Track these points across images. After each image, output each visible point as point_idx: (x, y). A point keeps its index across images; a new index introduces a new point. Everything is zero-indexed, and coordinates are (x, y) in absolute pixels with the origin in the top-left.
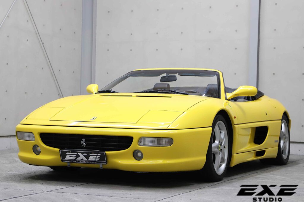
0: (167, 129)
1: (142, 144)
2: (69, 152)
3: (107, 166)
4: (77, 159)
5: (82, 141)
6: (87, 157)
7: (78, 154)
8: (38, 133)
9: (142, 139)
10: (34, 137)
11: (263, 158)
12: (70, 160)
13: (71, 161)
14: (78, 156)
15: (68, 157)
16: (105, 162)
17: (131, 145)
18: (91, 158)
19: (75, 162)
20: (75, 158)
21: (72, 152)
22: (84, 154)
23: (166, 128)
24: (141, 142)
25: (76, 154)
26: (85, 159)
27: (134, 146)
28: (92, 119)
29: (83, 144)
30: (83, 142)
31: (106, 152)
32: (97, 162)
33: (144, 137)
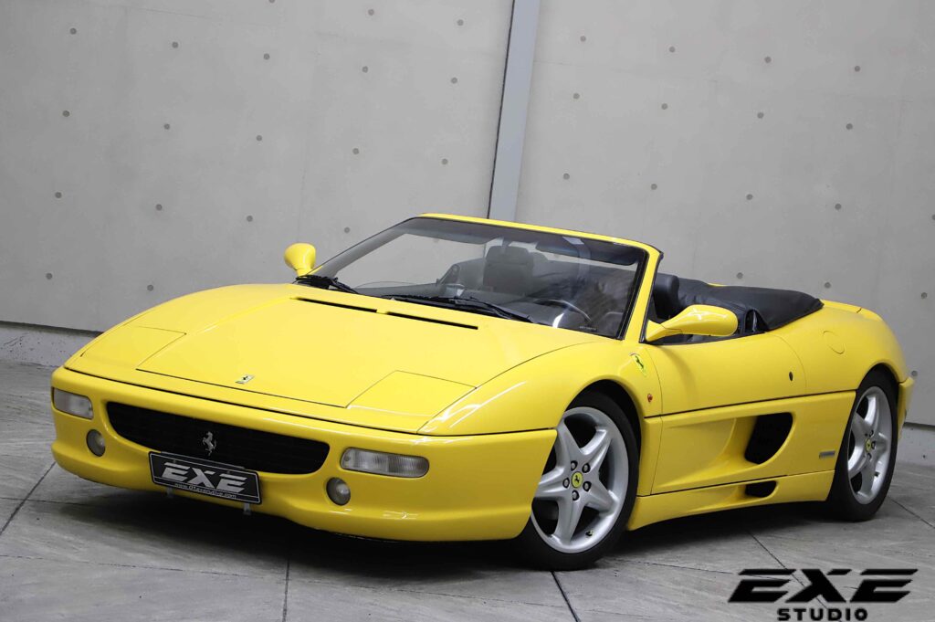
0: (417, 434)
1: (350, 464)
2: (171, 461)
3: (263, 508)
4: (191, 482)
5: (207, 437)
6: (215, 480)
7: (194, 469)
8: (103, 401)
9: (353, 451)
10: (91, 409)
11: (764, 503)
12: (173, 483)
13: (176, 486)
14: (191, 475)
15: (168, 473)
16: (257, 500)
17: (322, 464)
18: (223, 485)
19: (185, 487)
20: (186, 478)
21: (178, 463)
22: (207, 472)
23: (415, 430)
24: (347, 459)
25: (187, 468)
26: (208, 484)
27: (331, 466)
28: (241, 380)
29: (207, 446)
30: (209, 441)
31: (261, 474)
32: (238, 497)
33: (357, 450)
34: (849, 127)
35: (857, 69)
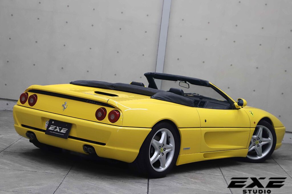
34: (260, 45)
35: (263, 28)
